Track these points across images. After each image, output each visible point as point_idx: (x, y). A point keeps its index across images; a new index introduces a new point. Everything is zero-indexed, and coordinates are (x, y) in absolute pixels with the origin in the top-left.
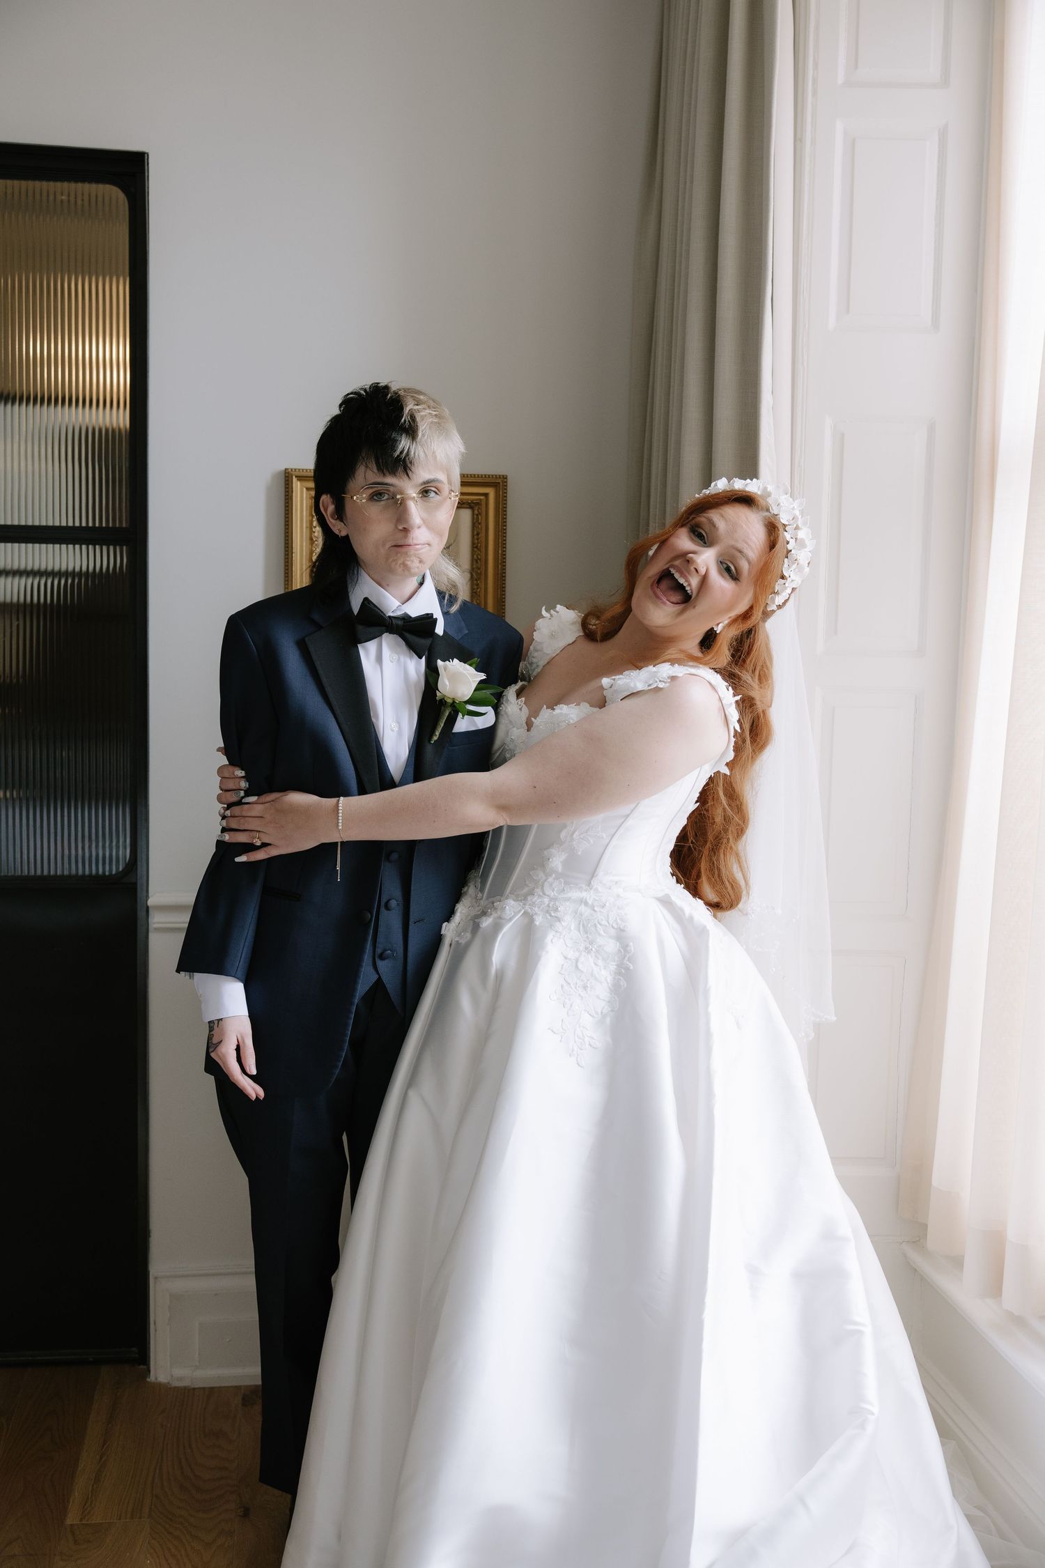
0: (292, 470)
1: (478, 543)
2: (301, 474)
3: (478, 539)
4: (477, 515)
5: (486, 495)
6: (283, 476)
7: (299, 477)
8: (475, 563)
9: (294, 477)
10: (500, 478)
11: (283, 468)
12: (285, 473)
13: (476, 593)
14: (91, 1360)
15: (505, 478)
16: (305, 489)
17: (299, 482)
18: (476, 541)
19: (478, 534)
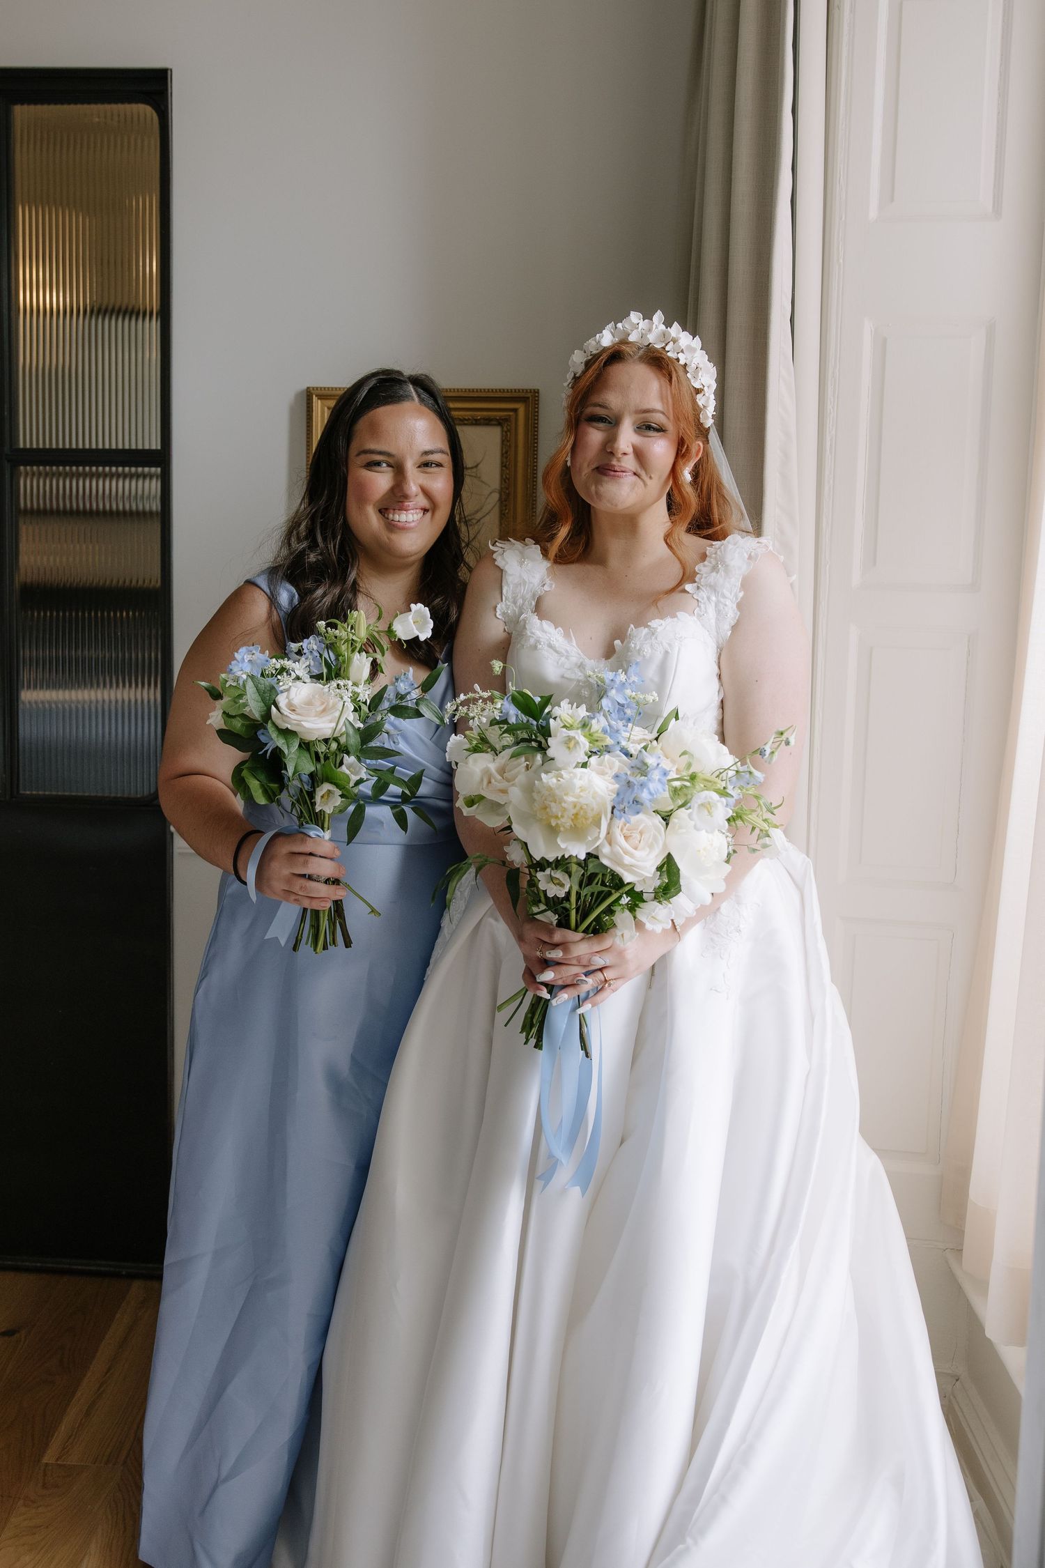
0: (313, 388)
1: (507, 462)
2: (324, 392)
3: (506, 458)
4: (506, 432)
5: (515, 410)
6: (305, 396)
7: (321, 396)
8: (503, 483)
9: (314, 396)
10: (531, 392)
11: (305, 387)
12: (307, 392)
13: (504, 514)
14: (124, 1273)
15: (536, 393)
16: (326, 409)
17: (319, 401)
18: (505, 460)
19: (506, 453)
